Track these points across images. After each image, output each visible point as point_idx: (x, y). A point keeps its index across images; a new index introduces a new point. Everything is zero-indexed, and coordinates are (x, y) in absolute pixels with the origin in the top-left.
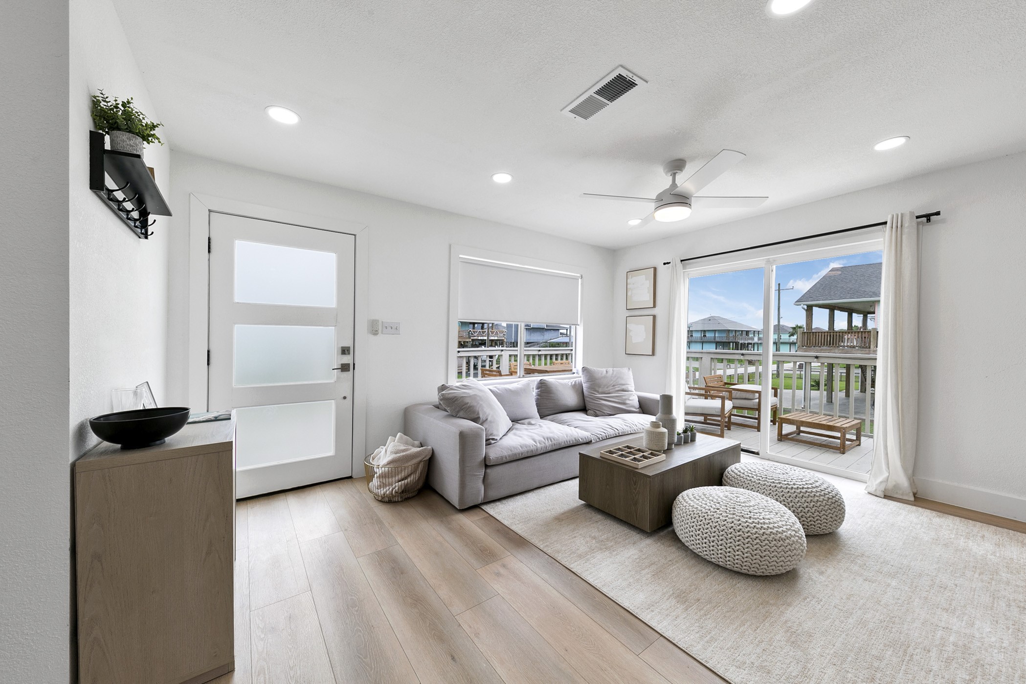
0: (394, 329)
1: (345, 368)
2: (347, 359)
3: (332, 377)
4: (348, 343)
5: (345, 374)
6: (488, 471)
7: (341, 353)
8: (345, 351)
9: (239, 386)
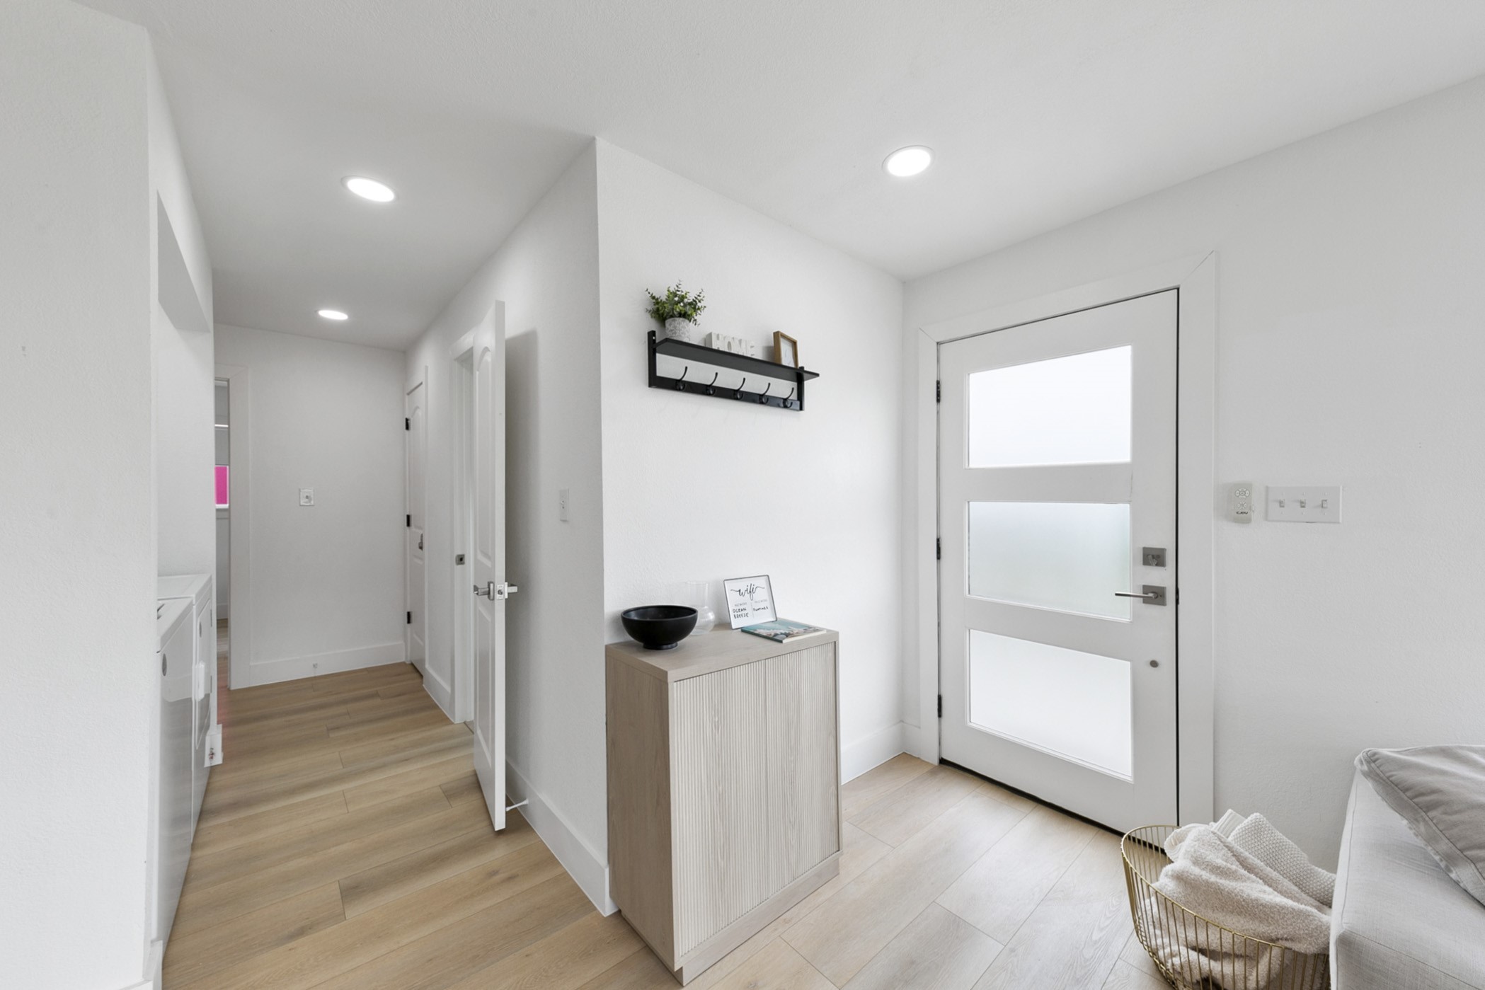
0: (1306, 506)
1: (1154, 596)
2: (1160, 577)
3: (1123, 612)
4: (1163, 540)
5: (1154, 610)
7: (1142, 562)
8: (1153, 557)
9: (973, 596)
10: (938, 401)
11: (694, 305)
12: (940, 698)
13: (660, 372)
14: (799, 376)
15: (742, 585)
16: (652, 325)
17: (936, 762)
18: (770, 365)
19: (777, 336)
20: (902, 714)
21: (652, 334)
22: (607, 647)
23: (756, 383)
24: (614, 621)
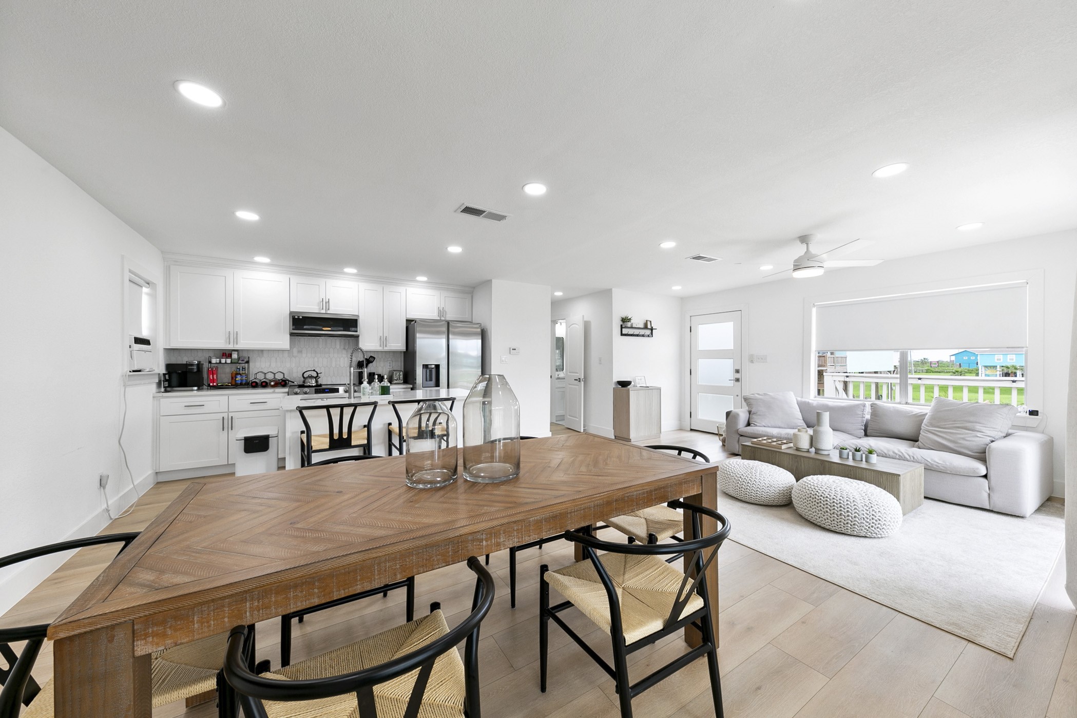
0: (763, 359)
1: (737, 380)
2: (738, 376)
3: (731, 384)
4: (739, 367)
5: (737, 383)
6: (740, 438)
7: (735, 373)
8: (737, 371)
9: (700, 383)
10: (691, 332)
11: (630, 319)
12: (691, 413)
13: (623, 333)
14: (652, 329)
15: (639, 378)
16: (621, 323)
17: (689, 430)
18: (646, 327)
19: (647, 321)
20: (680, 418)
21: (621, 325)
22: (614, 388)
23: (642, 332)
24: (615, 383)
